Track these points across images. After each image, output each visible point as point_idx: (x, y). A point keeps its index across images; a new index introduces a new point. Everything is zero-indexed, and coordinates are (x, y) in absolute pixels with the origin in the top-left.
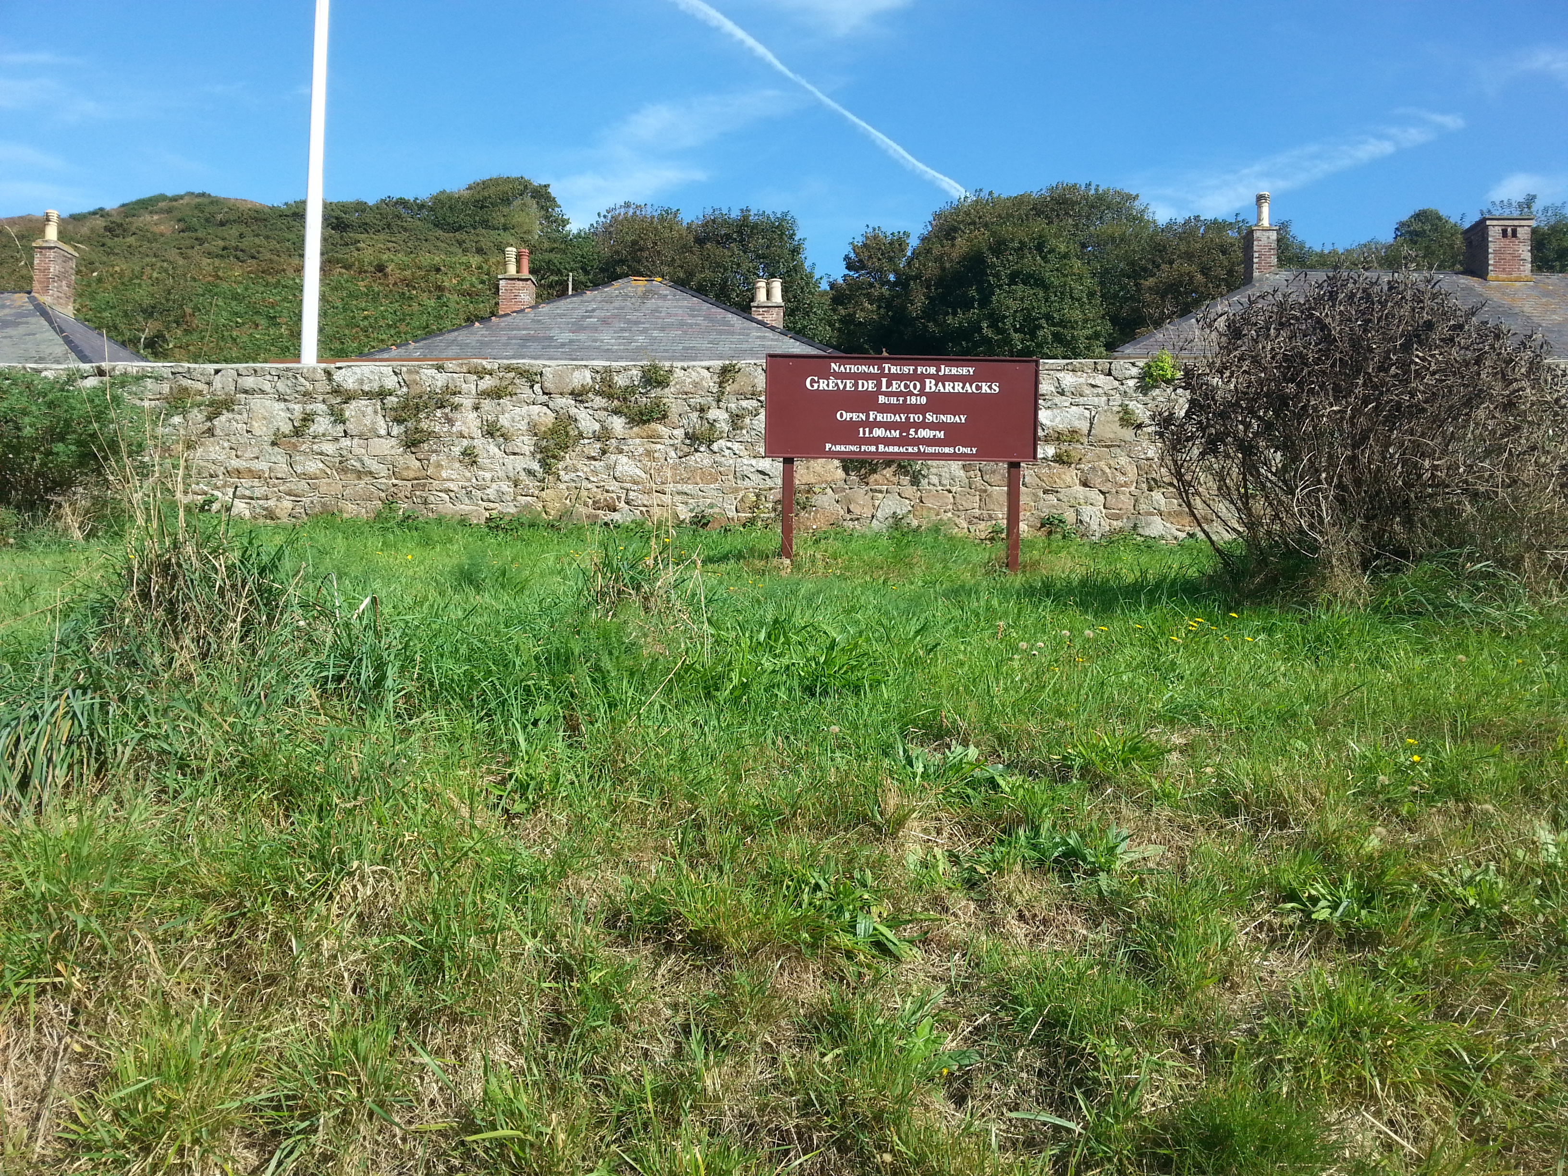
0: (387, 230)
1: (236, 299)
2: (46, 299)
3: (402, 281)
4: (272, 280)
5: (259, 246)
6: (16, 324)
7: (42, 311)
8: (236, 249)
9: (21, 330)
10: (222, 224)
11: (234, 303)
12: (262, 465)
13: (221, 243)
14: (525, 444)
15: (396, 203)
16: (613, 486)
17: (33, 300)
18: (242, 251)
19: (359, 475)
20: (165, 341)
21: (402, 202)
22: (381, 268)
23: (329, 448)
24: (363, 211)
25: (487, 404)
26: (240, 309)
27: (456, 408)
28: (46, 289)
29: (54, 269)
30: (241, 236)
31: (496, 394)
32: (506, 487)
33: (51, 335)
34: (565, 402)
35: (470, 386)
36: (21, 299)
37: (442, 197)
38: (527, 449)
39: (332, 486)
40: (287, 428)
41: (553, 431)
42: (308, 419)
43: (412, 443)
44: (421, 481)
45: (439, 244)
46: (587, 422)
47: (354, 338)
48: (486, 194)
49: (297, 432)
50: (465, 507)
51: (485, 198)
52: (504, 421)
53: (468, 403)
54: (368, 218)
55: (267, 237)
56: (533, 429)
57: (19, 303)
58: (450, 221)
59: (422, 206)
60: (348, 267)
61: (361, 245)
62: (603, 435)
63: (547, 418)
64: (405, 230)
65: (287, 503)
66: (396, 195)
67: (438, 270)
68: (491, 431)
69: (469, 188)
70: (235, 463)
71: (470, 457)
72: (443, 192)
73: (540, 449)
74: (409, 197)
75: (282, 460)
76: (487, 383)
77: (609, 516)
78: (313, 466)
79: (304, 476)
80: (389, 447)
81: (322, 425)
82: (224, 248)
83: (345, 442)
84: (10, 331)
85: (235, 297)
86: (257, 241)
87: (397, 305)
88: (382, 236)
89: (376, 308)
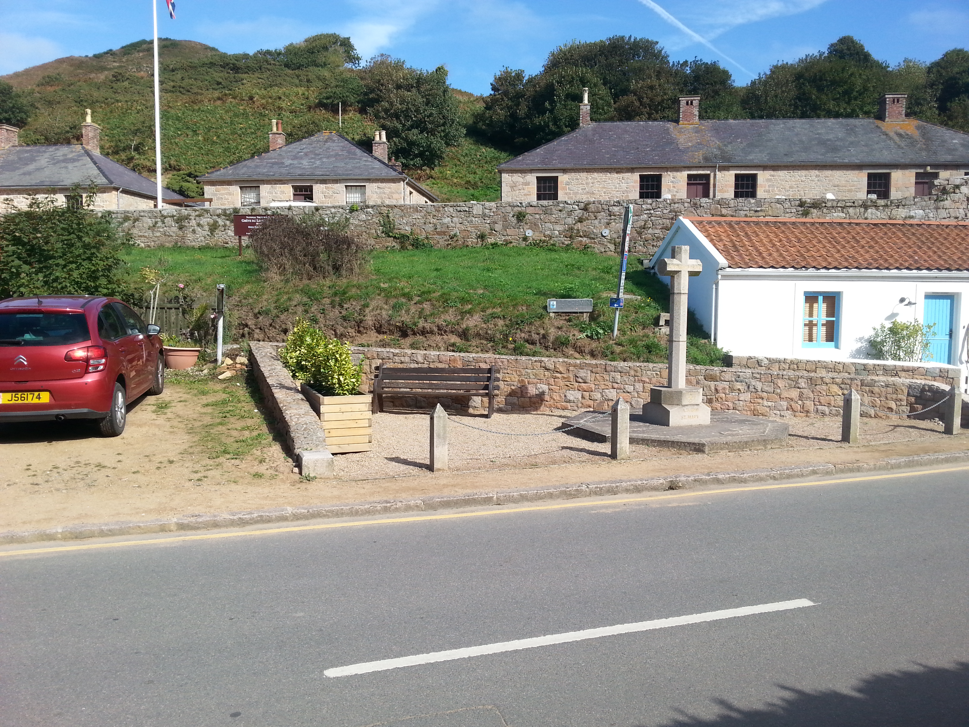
0: (259, 71)
1: (178, 120)
2: (89, 147)
3: (261, 105)
4: (196, 108)
5: (192, 85)
6: (78, 160)
7: (87, 153)
8: (180, 87)
9: (80, 163)
10: (173, 71)
11: (177, 122)
12: (146, 234)
13: (172, 84)
14: (207, 228)
15: (265, 52)
16: (227, 238)
17: (83, 148)
18: (183, 88)
19: (169, 236)
20: (144, 146)
21: (268, 52)
22: (251, 98)
23: (161, 230)
24: (247, 59)
25: (197, 218)
26: (180, 126)
27: (190, 219)
28: (88, 143)
29: (91, 135)
30: (183, 79)
31: (199, 216)
32: (203, 238)
33: (92, 165)
34: (215, 217)
35: (194, 214)
36: (79, 147)
37: (290, 48)
38: (207, 229)
39: (164, 238)
40: (151, 225)
41: (213, 225)
42: (156, 223)
43: (180, 228)
44: (183, 237)
45: (287, 78)
46: (221, 222)
47: (235, 140)
48: (314, 45)
49: (154, 226)
50: (194, 244)
51: (314, 48)
52: (201, 222)
53: (193, 218)
54: (250, 63)
55: (196, 79)
56: (208, 224)
57: (78, 150)
58: (295, 62)
59: (279, 54)
60: (234, 98)
61: (245, 81)
62: (225, 226)
63: (212, 221)
64: (269, 70)
65: (153, 244)
66: (265, 48)
67: (280, 98)
68: (199, 225)
69: (306, 41)
70: (140, 234)
71: (194, 231)
72: (291, 44)
73: (210, 229)
74: (272, 48)
75: (151, 233)
76: (197, 213)
77: (226, 245)
78: (158, 234)
79: (156, 237)
80: (175, 229)
81: (160, 224)
82: (174, 87)
83: (165, 228)
84: (76, 164)
85: (178, 119)
86: (191, 81)
87: (257, 120)
88: (257, 75)
89: (247, 122)
